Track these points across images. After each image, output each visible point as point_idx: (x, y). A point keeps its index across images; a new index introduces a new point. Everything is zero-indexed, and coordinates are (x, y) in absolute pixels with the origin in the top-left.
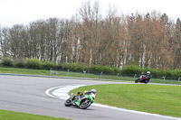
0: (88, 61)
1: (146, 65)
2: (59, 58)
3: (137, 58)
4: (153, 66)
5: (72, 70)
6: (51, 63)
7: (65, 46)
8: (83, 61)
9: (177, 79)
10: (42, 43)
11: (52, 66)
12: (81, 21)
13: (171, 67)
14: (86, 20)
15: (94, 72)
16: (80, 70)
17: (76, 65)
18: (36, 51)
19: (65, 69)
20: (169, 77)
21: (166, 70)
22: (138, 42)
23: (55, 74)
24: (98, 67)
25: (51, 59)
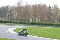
0: (19, 20)
1: (39, 21)
2: (10, 19)
3: (35, 19)
4: (41, 21)
5: (14, 23)
6: (7, 20)
7: (12, 15)
8: (18, 20)
9: (49, 26)
10: (4, 14)
11: (7, 22)
12: (17, 6)
13: (47, 22)
14: (19, 6)
15: (21, 23)
16: (17, 23)
17: (15, 21)
18: (2, 16)
19: (12, 23)
20: (46, 25)
21: (45, 22)
22: (35, 13)
23: (8, 24)
24: (22, 22)
25: (7, 19)
